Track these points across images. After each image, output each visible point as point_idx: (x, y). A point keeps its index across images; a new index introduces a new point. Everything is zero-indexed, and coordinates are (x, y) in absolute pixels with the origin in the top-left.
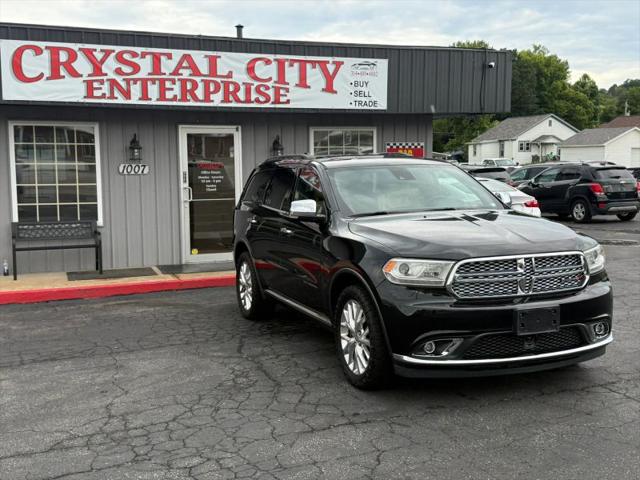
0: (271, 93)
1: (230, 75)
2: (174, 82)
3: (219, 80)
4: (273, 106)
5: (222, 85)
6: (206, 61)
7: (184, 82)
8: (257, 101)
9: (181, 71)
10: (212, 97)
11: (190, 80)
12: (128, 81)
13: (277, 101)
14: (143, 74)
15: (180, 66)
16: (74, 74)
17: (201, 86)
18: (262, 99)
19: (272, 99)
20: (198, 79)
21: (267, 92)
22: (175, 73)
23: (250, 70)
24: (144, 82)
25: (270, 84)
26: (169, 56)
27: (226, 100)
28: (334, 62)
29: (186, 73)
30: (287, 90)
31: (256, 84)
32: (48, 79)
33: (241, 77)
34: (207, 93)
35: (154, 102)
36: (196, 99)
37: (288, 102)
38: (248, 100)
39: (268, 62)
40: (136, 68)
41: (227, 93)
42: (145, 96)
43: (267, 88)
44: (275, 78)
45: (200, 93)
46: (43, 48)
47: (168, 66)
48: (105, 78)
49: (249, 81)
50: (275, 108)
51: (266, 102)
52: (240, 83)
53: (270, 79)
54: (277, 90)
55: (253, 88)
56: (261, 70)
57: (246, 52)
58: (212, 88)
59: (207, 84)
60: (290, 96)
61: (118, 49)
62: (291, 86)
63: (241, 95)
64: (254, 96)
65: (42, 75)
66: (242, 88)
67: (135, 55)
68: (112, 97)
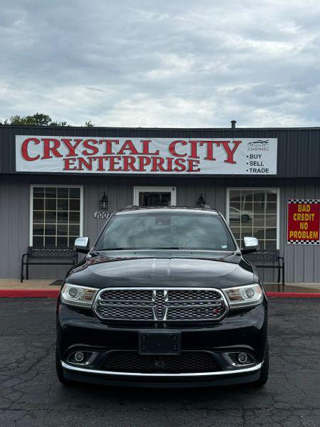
0: (186, 164)
1: (157, 153)
2: (119, 158)
3: (150, 156)
4: (188, 173)
5: (152, 159)
6: (141, 144)
7: (126, 158)
8: (176, 169)
9: (124, 151)
10: (145, 168)
11: (130, 157)
12: (90, 159)
13: (191, 170)
14: (100, 154)
15: (124, 148)
16: (58, 155)
17: (137, 161)
18: (179, 168)
19: (187, 168)
20: (135, 156)
21: (183, 163)
22: (121, 152)
23: (172, 149)
24: (101, 159)
25: (185, 158)
26: (117, 142)
27: (154, 169)
28: (234, 142)
29: (127, 153)
30: (198, 162)
31: (176, 158)
32: (42, 158)
33: (165, 154)
34: (142, 165)
35: (106, 172)
36: (134, 169)
37: (199, 170)
38: (170, 169)
39: (184, 143)
40: (96, 150)
41: (155, 164)
42: (101, 168)
43: (183, 161)
44: (189, 154)
45: (136, 165)
46: (40, 140)
47: (116, 148)
48: (76, 157)
49: (171, 156)
50: (189, 175)
51: (183, 170)
52: (164, 158)
53: (186, 155)
54: (191, 162)
55: (173, 161)
56: (180, 149)
57: (169, 137)
58: (145, 162)
59: (141, 159)
60: (200, 166)
61: (85, 139)
62: (201, 160)
63: (165, 166)
64: (174, 166)
65: (39, 156)
66: (166, 161)
67: (95, 142)
68: (80, 169)
